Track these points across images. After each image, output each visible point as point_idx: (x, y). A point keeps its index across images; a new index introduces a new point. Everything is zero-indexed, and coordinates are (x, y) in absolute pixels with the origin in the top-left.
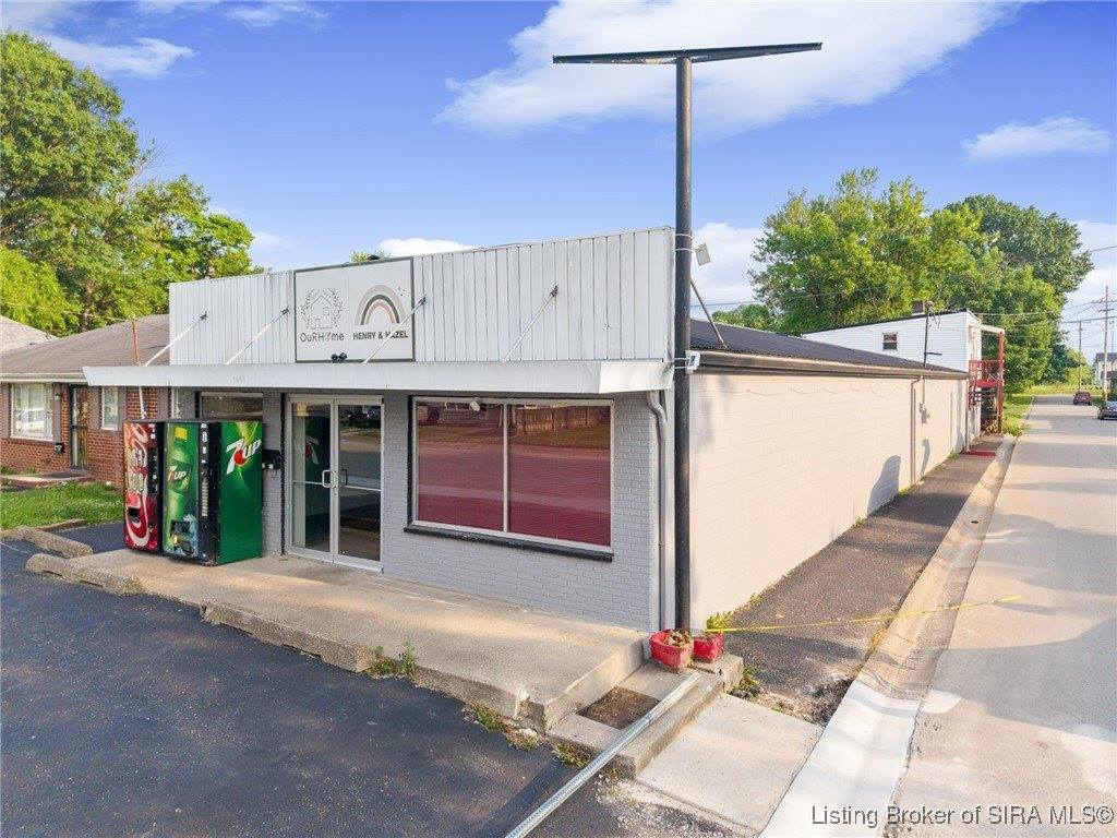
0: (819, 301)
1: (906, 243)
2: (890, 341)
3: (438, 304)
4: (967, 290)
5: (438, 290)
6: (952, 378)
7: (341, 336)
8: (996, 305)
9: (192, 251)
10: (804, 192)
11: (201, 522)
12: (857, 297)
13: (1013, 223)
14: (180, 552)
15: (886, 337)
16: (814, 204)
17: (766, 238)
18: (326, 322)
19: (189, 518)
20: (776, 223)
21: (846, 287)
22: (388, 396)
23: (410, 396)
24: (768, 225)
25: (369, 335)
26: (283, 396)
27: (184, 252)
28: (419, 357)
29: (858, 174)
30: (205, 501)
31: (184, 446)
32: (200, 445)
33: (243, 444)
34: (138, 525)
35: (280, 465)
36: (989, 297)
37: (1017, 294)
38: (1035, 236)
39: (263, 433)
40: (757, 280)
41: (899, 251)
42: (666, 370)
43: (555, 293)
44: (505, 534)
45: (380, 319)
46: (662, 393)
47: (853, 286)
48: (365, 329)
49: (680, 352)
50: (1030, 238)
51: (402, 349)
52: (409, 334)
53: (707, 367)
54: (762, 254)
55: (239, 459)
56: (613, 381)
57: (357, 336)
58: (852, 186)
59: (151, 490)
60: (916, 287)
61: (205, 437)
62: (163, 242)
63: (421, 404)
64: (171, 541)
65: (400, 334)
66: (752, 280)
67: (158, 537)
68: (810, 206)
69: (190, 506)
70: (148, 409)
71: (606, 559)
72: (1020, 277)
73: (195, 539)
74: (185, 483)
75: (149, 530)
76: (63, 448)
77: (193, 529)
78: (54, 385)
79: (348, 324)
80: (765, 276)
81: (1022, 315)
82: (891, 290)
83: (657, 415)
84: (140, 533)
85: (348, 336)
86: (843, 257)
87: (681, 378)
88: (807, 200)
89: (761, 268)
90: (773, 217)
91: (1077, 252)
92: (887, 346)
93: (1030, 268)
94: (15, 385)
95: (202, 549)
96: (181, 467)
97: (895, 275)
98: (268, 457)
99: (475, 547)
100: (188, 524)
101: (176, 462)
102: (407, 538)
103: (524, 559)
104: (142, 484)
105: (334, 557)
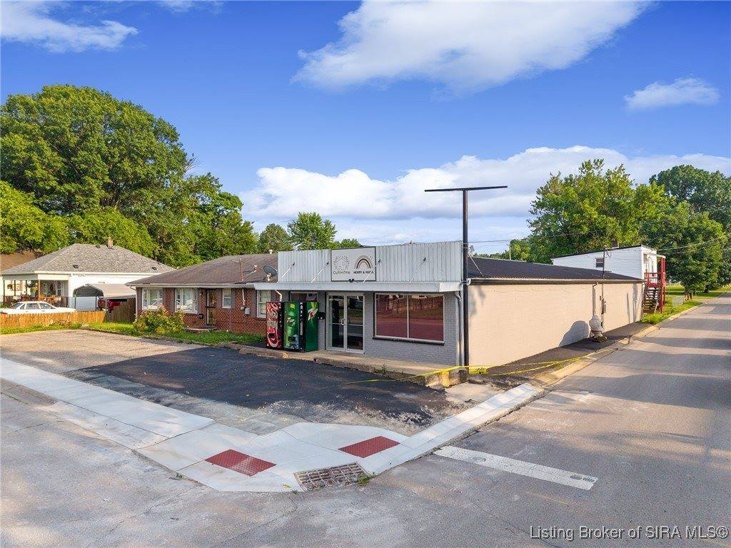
0: (569, 237)
1: (618, 204)
2: (600, 263)
3: (385, 262)
4: (666, 227)
5: (385, 258)
6: (629, 283)
7: (350, 273)
8: (684, 236)
9: (211, 213)
10: (560, 174)
11: (300, 336)
12: (589, 236)
13: (704, 182)
14: (292, 348)
15: (598, 260)
16: (566, 179)
17: (537, 200)
18: (343, 267)
19: (295, 336)
20: (544, 191)
21: (582, 229)
22: (366, 293)
23: (374, 293)
24: (539, 192)
25: (359, 272)
26: (325, 293)
27: (207, 214)
28: (377, 280)
29: (592, 163)
30: (301, 329)
31: (293, 310)
32: (300, 310)
33: (313, 310)
34: (274, 339)
35: (324, 318)
36: (680, 231)
37: (698, 230)
38: (718, 191)
39: (318, 307)
40: (532, 225)
41: (614, 209)
42: (460, 284)
43: (425, 260)
44: (408, 339)
45: (363, 267)
46: (460, 292)
47: (586, 229)
48: (357, 270)
49: (465, 279)
50: (715, 192)
51: (372, 277)
52: (374, 272)
53: (474, 283)
54: (535, 210)
55: (312, 316)
56: (444, 288)
57: (355, 272)
58: (589, 169)
59: (279, 326)
60: (625, 230)
61: (302, 307)
62: (195, 208)
63: (377, 296)
64: (287, 344)
65: (371, 272)
66: (530, 225)
67: (282, 343)
68: (564, 182)
69: (296, 330)
70: (246, 299)
71: (443, 345)
72: (700, 220)
73: (298, 343)
74: (294, 323)
75: (278, 341)
76: (202, 316)
77: (297, 339)
78: (199, 289)
79: (352, 268)
80: (536, 222)
81: (702, 243)
82: (609, 231)
83: (458, 298)
84: (274, 342)
85: (353, 272)
86: (581, 212)
87: (465, 287)
88: (562, 178)
89: (534, 218)
90: (542, 188)
92: (598, 265)
93: (706, 214)
94: (177, 288)
95: (300, 346)
96: (292, 318)
97: (611, 223)
98: (321, 315)
99: (398, 343)
100: (295, 338)
101: (290, 316)
102: (373, 341)
103: (415, 346)
104: (275, 325)
105: (345, 349)
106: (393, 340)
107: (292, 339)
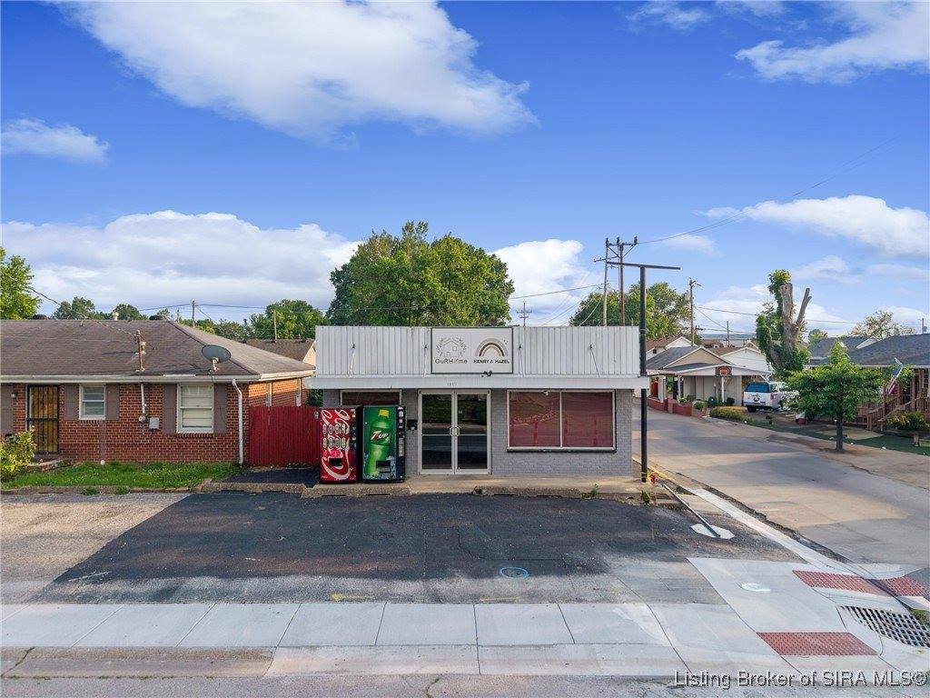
3: (528, 349)
5: (528, 343)
7: (466, 361)
11: (398, 459)
14: (386, 477)
18: (455, 355)
19: (390, 458)
22: (494, 390)
25: (485, 361)
26: (417, 391)
28: (516, 371)
30: (402, 448)
31: (386, 419)
34: (340, 468)
35: (416, 427)
43: (592, 347)
44: (561, 448)
45: (491, 354)
48: (482, 358)
49: (642, 371)
51: (507, 368)
52: (510, 361)
57: (477, 362)
59: (352, 446)
61: (402, 414)
64: (372, 473)
65: (505, 361)
67: (359, 472)
69: (391, 452)
70: (148, 402)
71: (614, 452)
73: (395, 469)
74: (387, 439)
75: (350, 470)
77: (393, 464)
78: (8, 386)
79: (471, 354)
84: (342, 472)
85: (471, 362)
91: (507, 281)
96: (384, 431)
98: (412, 423)
99: (548, 455)
100: (389, 462)
101: (378, 429)
102: (507, 454)
103: (573, 456)
104: (345, 445)
105: (455, 470)
106: (541, 452)
107: (381, 464)
